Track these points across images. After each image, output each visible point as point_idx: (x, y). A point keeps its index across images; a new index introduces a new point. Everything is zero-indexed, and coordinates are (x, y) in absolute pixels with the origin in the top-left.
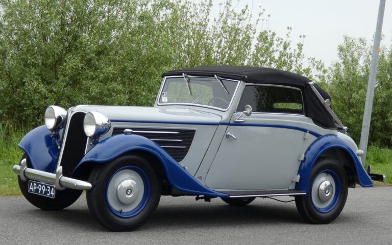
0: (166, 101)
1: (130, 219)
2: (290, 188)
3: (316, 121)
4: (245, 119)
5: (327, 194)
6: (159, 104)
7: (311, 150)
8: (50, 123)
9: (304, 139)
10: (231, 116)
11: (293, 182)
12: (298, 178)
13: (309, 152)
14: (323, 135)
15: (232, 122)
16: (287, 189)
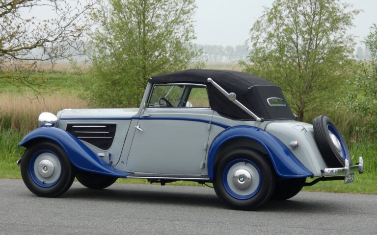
2: (202, 174)
4: (152, 114)
5: (242, 181)
9: (209, 130)
10: (140, 112)
14: (232, 126)
15: (141, 117)
16: (200, 175)
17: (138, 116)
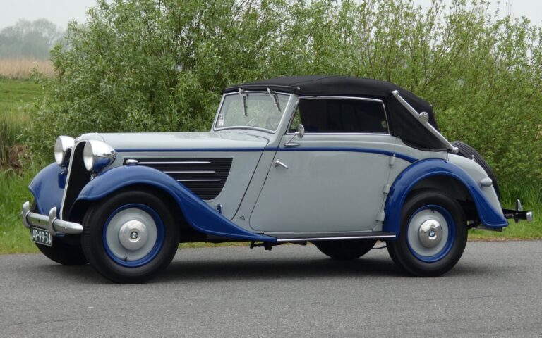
0: (222, 125)
1: (138, 269)
2: (374, 230)
3: (407, 141)
4: (299, 142)
5: (432, 237)
6: (215, 129)
7: (402, 179)
8: (59, 158)
9: (390, 165)
10: (280, 139)
11: (377, 221)
12: (382, 216)
13: (399, 181)
14: (420, 158)
15: (281, 146)
16: (371, 231)
17: (276, 146)
